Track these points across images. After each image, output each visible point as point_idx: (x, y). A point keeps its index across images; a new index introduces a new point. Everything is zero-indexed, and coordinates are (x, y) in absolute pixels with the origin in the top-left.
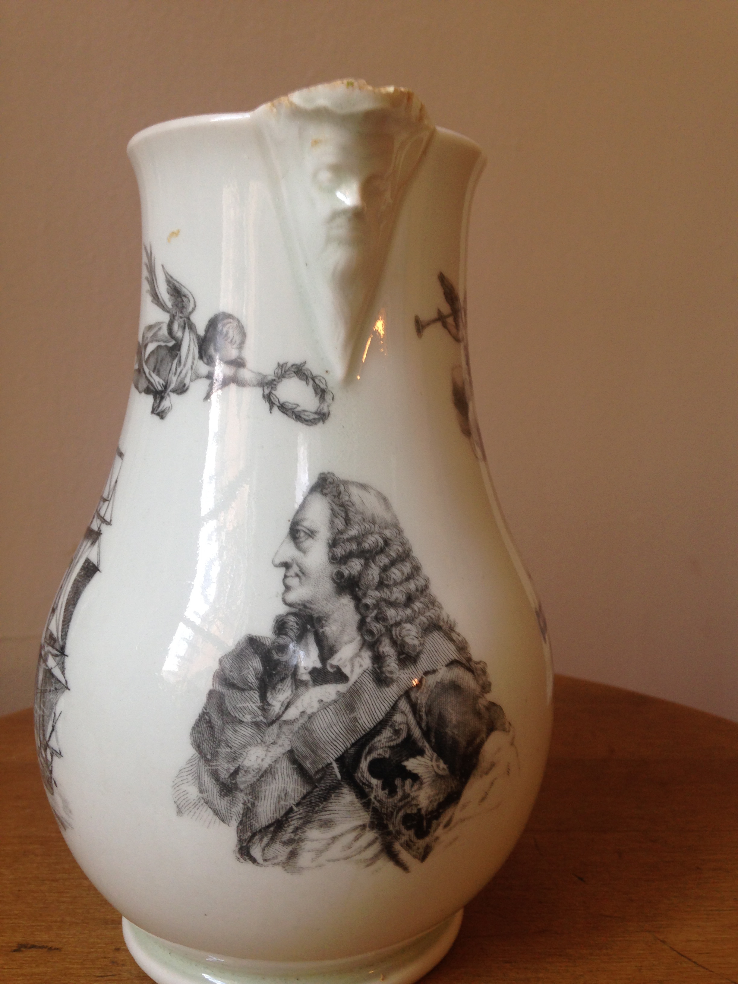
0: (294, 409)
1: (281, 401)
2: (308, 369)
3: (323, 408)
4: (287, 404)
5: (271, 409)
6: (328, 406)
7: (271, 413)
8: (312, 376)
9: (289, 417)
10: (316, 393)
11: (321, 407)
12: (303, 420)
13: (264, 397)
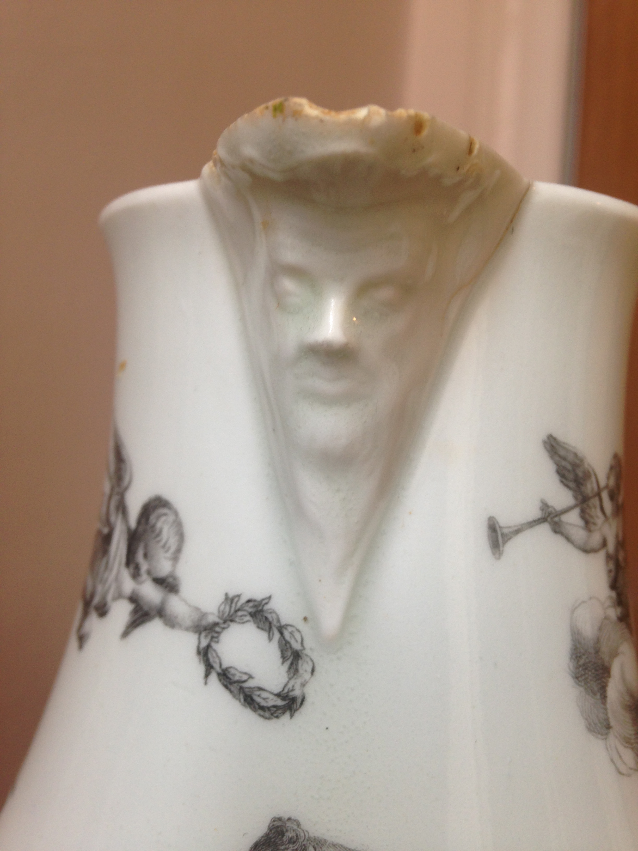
0: (244, 681)
1: (225, 665)
2: (273, 612)
3: (293, 686)
4: (232, 671)
5: (207, 675)
6: (303, 685)
7: (206, 683)
8: (278, 625)
9: (234, 696)
10: (284, 658)
11: (290, 686)
12: (257, 706)
13: (199, 652)
